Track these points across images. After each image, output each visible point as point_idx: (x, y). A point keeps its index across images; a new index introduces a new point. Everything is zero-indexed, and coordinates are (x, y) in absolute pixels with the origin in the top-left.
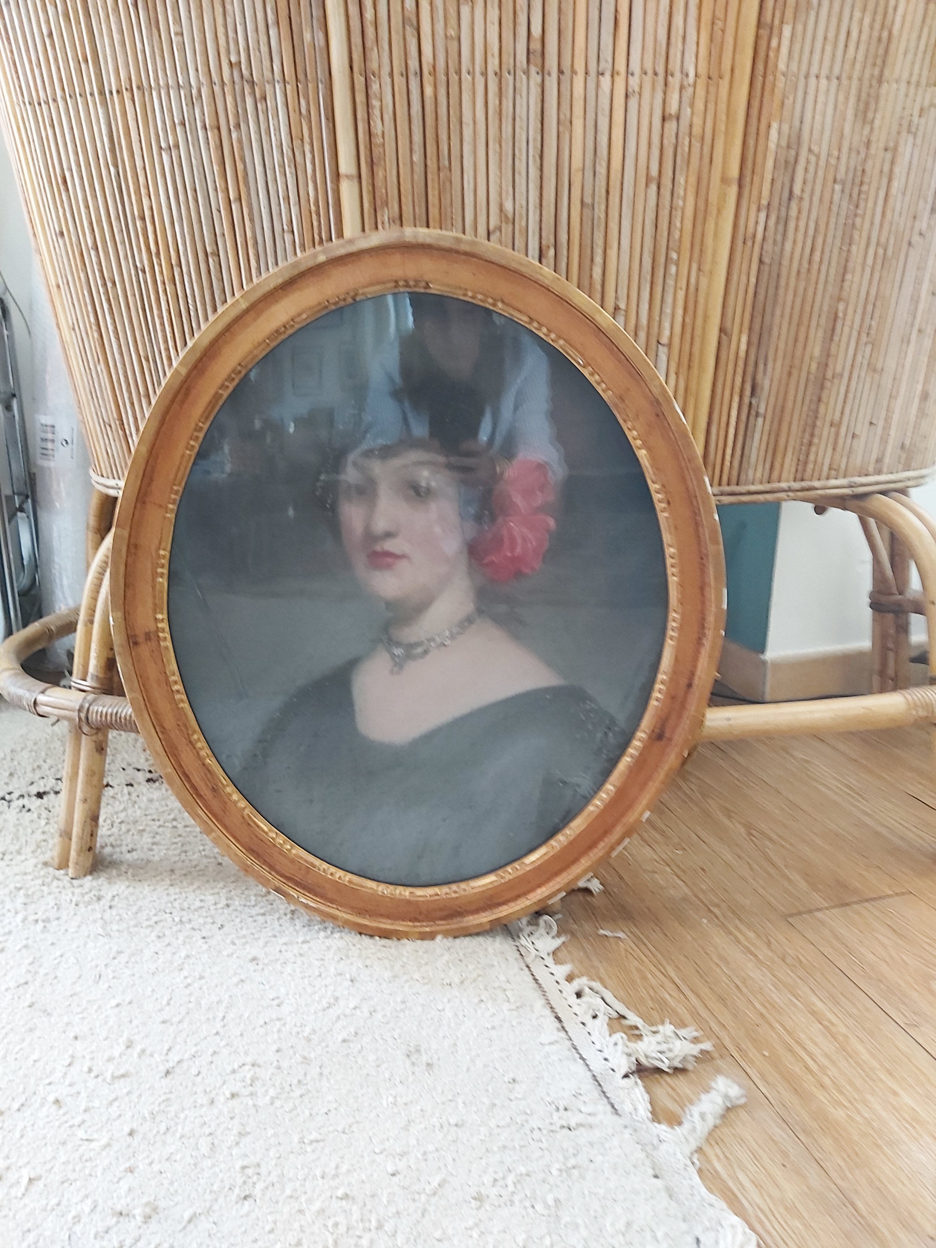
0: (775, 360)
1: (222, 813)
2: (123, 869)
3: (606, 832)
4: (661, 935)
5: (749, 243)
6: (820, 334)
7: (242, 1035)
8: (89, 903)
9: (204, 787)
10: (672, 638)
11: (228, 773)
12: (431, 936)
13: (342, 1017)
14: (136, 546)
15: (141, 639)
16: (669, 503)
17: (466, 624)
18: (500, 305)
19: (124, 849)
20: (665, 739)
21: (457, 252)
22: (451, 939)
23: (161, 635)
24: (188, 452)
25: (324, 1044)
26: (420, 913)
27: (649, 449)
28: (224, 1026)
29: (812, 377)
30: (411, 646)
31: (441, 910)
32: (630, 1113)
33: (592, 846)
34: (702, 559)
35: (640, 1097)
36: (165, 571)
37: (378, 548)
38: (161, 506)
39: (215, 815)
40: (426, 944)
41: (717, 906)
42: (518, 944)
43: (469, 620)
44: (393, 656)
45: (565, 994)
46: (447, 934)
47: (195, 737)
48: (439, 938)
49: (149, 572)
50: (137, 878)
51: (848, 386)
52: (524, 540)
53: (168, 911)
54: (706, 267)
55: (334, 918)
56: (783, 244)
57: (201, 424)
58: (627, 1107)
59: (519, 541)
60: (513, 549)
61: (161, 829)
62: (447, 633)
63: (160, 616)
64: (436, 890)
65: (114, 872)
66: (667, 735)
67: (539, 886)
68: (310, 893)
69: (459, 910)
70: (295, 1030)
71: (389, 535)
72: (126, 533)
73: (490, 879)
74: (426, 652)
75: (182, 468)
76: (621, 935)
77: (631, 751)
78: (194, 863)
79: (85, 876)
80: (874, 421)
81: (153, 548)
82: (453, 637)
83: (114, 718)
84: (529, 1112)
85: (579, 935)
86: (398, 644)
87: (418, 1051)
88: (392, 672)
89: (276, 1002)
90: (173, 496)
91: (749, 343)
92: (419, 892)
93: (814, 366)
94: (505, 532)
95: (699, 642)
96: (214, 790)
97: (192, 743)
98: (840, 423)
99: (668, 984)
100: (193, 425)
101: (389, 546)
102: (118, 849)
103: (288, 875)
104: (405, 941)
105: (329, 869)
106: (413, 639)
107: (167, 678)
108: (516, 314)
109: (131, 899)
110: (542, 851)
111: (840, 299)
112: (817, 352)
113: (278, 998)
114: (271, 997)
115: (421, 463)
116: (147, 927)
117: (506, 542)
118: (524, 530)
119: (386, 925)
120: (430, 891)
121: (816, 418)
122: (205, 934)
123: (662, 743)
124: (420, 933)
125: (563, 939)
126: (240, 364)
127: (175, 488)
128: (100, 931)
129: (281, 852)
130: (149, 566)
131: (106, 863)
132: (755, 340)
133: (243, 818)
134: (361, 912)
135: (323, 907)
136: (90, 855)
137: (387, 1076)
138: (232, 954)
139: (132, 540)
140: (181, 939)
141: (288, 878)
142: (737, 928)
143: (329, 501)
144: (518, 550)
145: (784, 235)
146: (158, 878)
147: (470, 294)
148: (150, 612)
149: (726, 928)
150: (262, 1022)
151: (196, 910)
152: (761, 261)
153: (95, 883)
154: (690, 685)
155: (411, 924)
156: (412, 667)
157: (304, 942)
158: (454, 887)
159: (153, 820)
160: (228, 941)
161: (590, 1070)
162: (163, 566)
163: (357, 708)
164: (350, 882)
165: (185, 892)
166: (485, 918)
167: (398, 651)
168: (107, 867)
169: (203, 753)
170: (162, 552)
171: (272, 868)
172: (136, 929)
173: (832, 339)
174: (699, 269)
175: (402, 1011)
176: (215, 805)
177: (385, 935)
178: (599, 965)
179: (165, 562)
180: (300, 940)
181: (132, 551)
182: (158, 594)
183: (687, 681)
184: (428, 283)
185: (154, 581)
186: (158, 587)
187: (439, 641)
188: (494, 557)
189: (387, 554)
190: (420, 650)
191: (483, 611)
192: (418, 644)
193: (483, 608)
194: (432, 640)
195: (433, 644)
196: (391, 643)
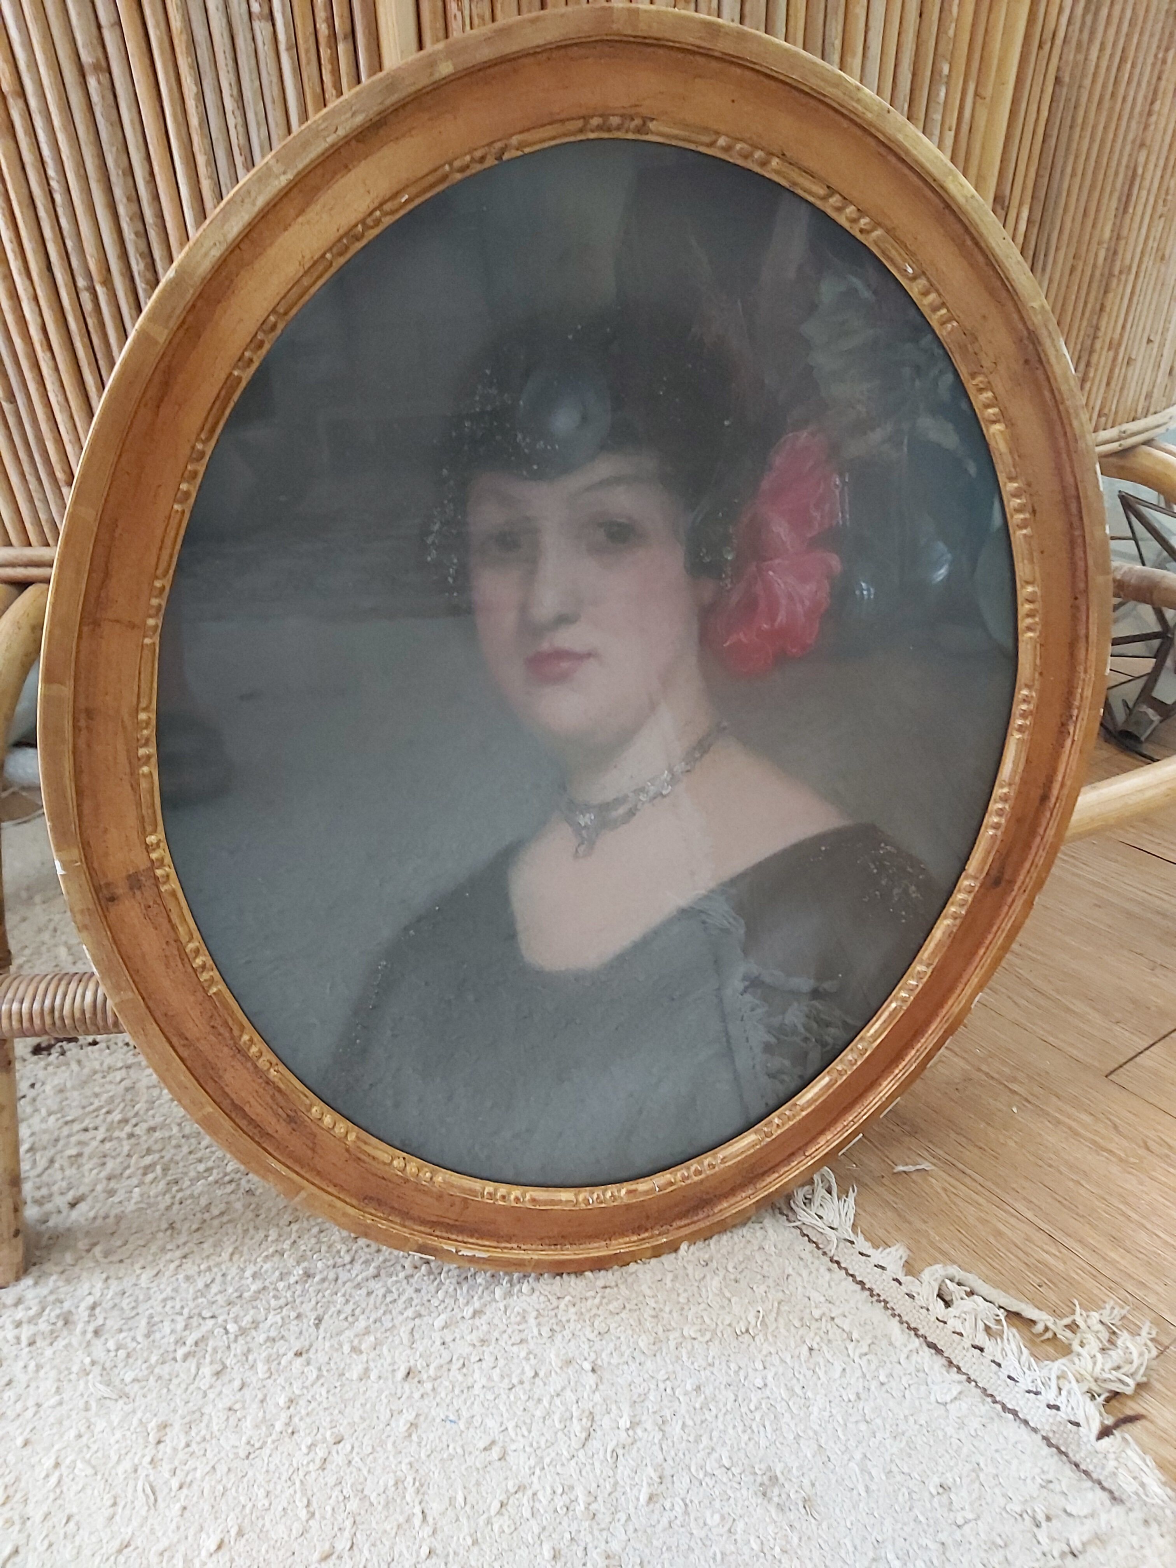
0: (1057, 249)
1: (310, 1153)
2: (82, 1245)
3: (918, 1033)
4: (976, 1150)
5: (1047, 47)
6: (1114, 204)
7: (475, 1542)
8: (53, 1336)
9: (273, 1121)
10: (1021, 729)
11: (308, 1083)
12: (673, 1248)
13: (620, 1452)
14: (92, 715)
15: (121, 889)
16: (1034, 512)
17: (697, 754)
18: (775, 162)
19: (61, 1201)
20: (1004, 883)
21: (708, 55)
22: (700, 1244)
23: (159, 872)
24: (177, 507)
25: (622, 1516)
26: (648, 1217)
27: (1010, 424)
28: (434, 1532)
29: (1098, 273)
30: (605, 808)
31: (679, 1204)
32: (1137, 1494)
33: (898, 1057)
34: (1076, 598)
35: (1140, 1462)
36: (152, 750)
37: (545, 646)
38: (132, 626)
39: (298, 1160)
40: (668, 1259)
41: (1014, 1080)
42: (798, 1223)
43: (702, 746)
44: (578, 829)
45: (920, 1301)
46: (692, 1238)
47: (245, 1039)
48: (684, 1246)
49: (122, 758)
50: (115, 1258)
51: (1134, 287)
52: (791, 598)
53: (206, 1313)
54: (988, 92)
55: (519, 1264)
56: (1088, 49)
57: (199, 446)
58: (1127, 1485)
59: (784, 602)
60: (772, 617)
61: (108, 1145)
62: (666, 775)
63: (152, 839)
64: (666, 1177)
65: (69, 1258)
66: (1007, 877)
67: (822, 1132)
68: (472, 1236)
69: (705, 1197)
70: (560, 1502)
71: (563, 620)
72: (66, 691)
73: (749, 1139)
74: (632, 813)
75: (168, 542)
76: (925, 1165)
77: (951, 909)
78: (203, 1202)
79: (18, 1279)
80: (1152, 338)
81: (125, 713)
82: (675, 780)
83: (48, 1020)
84: (1000, 1542)
85: (867, 1180)
86: (586, 808)
87: (774, 1479)
88: (576, 855)
89: (495, 1453)
90: (155, 602)
91: (1029, 221)
92: (643, 1186)
93: (1102, 254)
94: (758, 589)
95: (1062, 731)
96: (291, 1120)
97: (241, 1052)
98: (1119, 345)
99: (1037, 1236)
100: (186, 451)
101: (564, 639)
102: (49, 1207)
103: (434, 1219)
104: (633, 1267)
105: (496, 1190)
106: (609, 795)
107: (181, 949)
108: (806, 182)
109: (125, 1303)
110: (823, 1081)
111: (1142, 145)
112: (1107, 234)
113: (493, 1443)
114: (481, 1445)
115: (617, 480)
116: (186, 1357)
117: (762, 604)
118: (791, 580)
119: (597, 1250)
120: (660, 1180)
121: (1095, 338)
122: (297, 1347)
123: (999, 889)
124: (653, 1247)
125: (852, 1195)
126: (274, 311)
127: (158, 584)
128: (104, 1390)
129: (419, 1188)
130: (121, 747)
131: (44, 1241)
132: (1037, 217)
133: (347, 1150)
134: (558, 1240)
135: (497, 1254)
136: (19, 1241)
137: (756, 1547)
138: (367, 1370)
139: (82, 705)
140: (261, 1367)
141: (433, 1224)
142: (1060, 1111)
143: (453, 570)
144: (781, 617)
145: (1092, 33)
146: (154, 1248)
147: (722, 141)
148: (134, 836)
149: (1048, 1114)
150: (496, 1505)
151: (255, 1298)
152: (1058, 80)
153: (43, 1290)
154: (1044, 798)
155: (635, 1238)
156: (610, 841)
157: (476, 1313)
158: (694, 1165)
159: (86, 1130)
160: (346, 1348)
161: (1035, 1430)
162: (146, 744)
163: (520, 927)
164: (534, 1200)
165: (218, 1265)
166: (746, 1200)
167: (585, 820)
168: (48, 1248)
169: (262, 1063)
170: (143, 716)
171: (405, 1215)
172: (167, 1368)
173: (1125, 211)
174: (976, 94)
175: (705, 1406)
176: (296, 1143)
177: (600, 1265)
178: (924, 1227)
179: (148, 732)
180: (468, 1312)
181: (82, 723)
182: (145, 798)
183: (1040, 792)
184: (645, 120)
185: (133, 772)
186: (144, 784)
187: (652, 790)
188: (741, 635)
189: (560, 655)
190: (621, 811)
191: (725, 728)
192: (618, 801)
193: (725, 724)
194: (642, 790)
195: (643, 797)
196: (574, 807)
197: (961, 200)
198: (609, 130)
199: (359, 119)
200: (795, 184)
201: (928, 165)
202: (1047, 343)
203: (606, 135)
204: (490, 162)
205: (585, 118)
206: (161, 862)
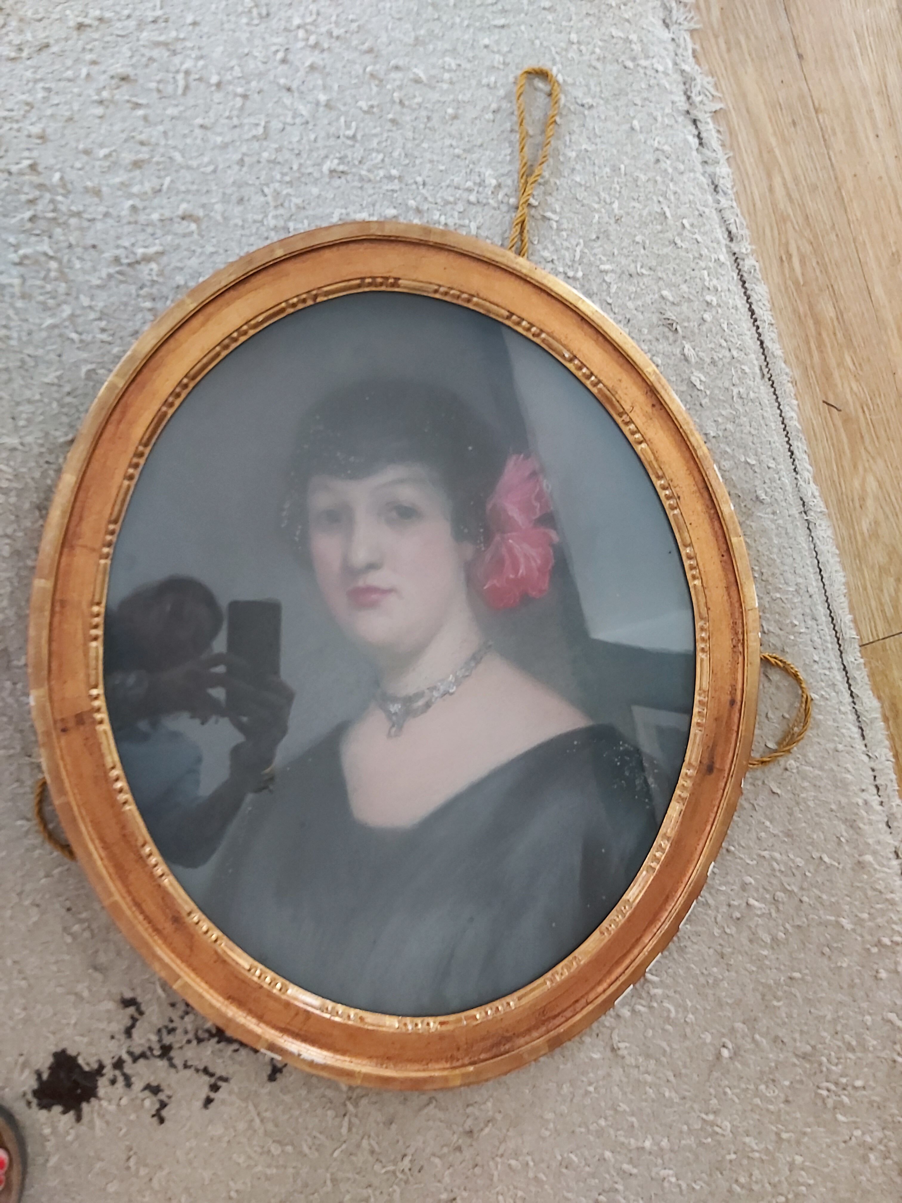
1: (190, 951)
9: (163, 919)
11: (190, 893)
14: (63, 603)
15: (71, 723)
16: (678, 498)
17: (473, 664)
20: (715, 771)
21: (426, 245)
23: (97, 716)
24: (125, 484)
26: (458, 1048)
27: (650, 443)
30: (408, 700)
31: (483, 1039)
33: (655, 918)
34: (723, 556)
37: (360, 584)
38: (93, 550)
43: (476, 658)
44: (390, 715)
47: (147, 849)
49: (80, 635)
52: (527, 557)
57: (141, 448)
59: (522, 560)
60: (515, 568)
62: (451, 678)
63: (95, 692)
66: (717, 765)
71: (372, 567)
72: (49, 586)
73: (539, 986)
74: (428, 705)
75: (119, 502)
81: (84, 605)
82: (458, 682)
86: (394, 700)
88: (389, 735)
90: (108, 537)
94: (504, 551)
96: (176, 920)
97: (142, 859)
100: (131, 450)
101: (374, 579)
103: (281, 1025)
106: (411, 690)
107: (106, 773)
115: (401, 481)
117: (508, 562)
118: (525, 546)
123: (713, 776)
124: (463, 1075)
126: (186, 376)
127: (111, 526)
130: (80, 626)
133: (216, 953)
139: (58, 596)
141: (282, 1030)
143: (298, 533)
144: (522, 571)
147: (442, 290)
148: (83, 689)
155: (446, 1064)
156: (414, 725)
162: (97, 627)
163: (350, 788)
164: (362, 1021)
167: (395, 708)
170: (95, 608)
179: (98, 619)
181: (57, 609)
182: (93, 663)
183: (729, 697)
184: (397, 279)
185: (85, 645)
186: (92, 654)
187: (442, 688)
188: (495, 581)
189: (371, 590)
190: (421, 703)
191: (490, 646)
192: (419, 695)
193: (490, 643)
194: (434, 688)
195: (435, 694)
196: (385, 699)
197: (589, 314)
198: (376, 286)
199: (233, 278)
200: (489, 311)
201: (564, 296)
202: (663, 393)
203: (374, 289)
204: (310, 302)
205: (362, 279)
206: (98, 710)
